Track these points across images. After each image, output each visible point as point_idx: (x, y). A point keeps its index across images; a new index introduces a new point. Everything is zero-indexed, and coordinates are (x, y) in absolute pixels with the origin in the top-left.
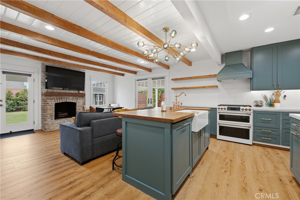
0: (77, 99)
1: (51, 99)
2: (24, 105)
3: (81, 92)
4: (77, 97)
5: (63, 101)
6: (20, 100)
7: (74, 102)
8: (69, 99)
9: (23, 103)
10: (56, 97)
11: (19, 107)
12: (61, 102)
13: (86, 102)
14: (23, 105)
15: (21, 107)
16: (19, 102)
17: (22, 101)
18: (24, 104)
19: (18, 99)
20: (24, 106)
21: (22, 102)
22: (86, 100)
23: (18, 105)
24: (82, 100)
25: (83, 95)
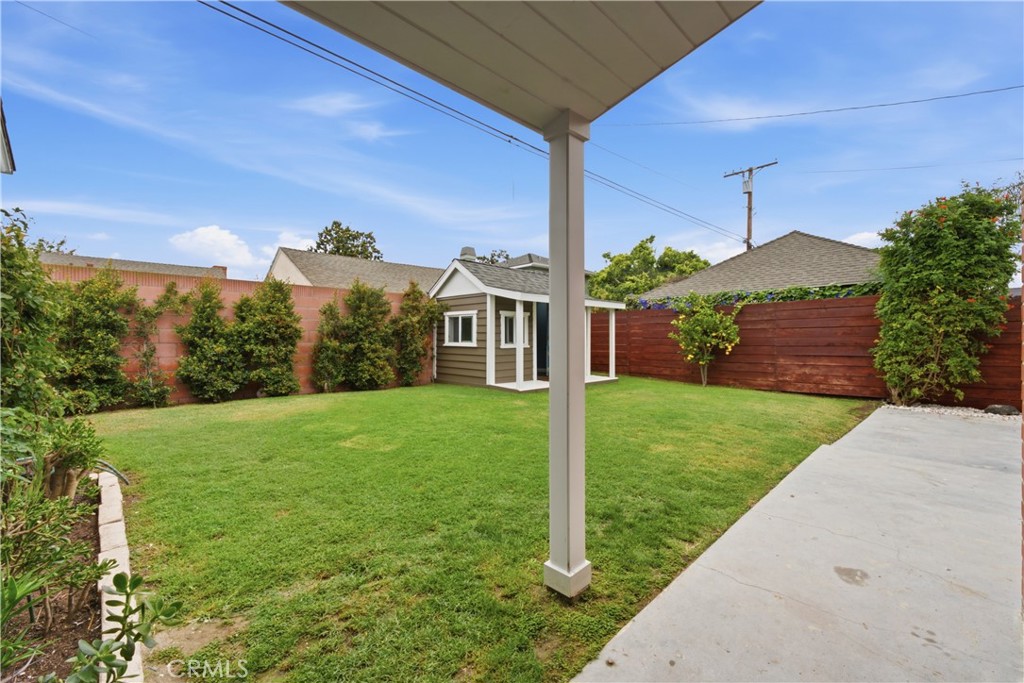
2: (274, 364)
6: (257, 336)
9: (268, 356)
11: (254, 374)
14: (270, 365)
15: (261, 373)
16: (252, 351)
17: (266, 342)
18: (272, 360)
19: (249, 333)
20: (274, 369)
21: (264, 350)
23: (250, 367)
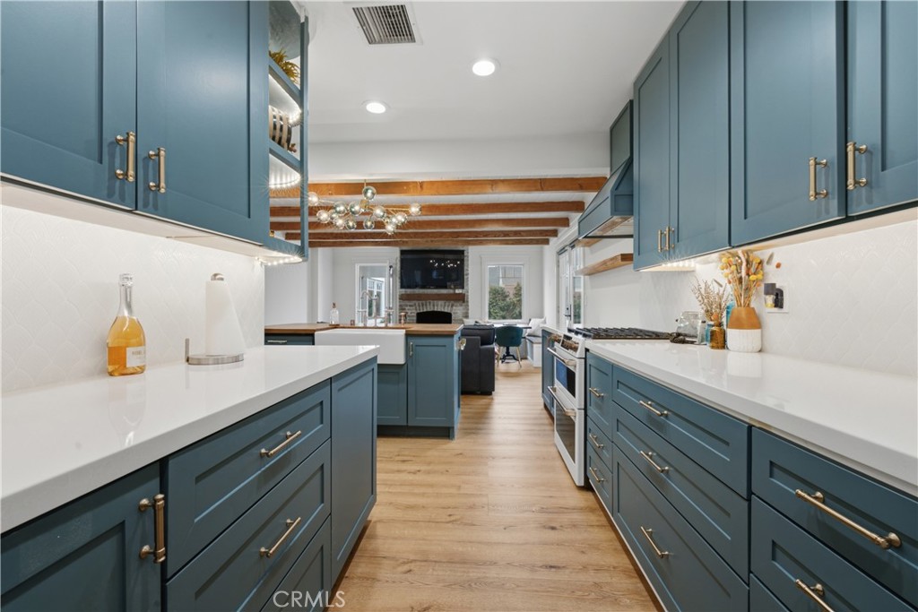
0: (452, 306)
1: (410, 306)
3: (457, 291)
4: (452, 302)
5: (429, 310)
7: (446, 311)
8: (437, 306)
10: (417, 303)
12: (425, 310)
13: (470, 311)
22: (470, 307)
24: (461, 308)
25: (462, 299)
